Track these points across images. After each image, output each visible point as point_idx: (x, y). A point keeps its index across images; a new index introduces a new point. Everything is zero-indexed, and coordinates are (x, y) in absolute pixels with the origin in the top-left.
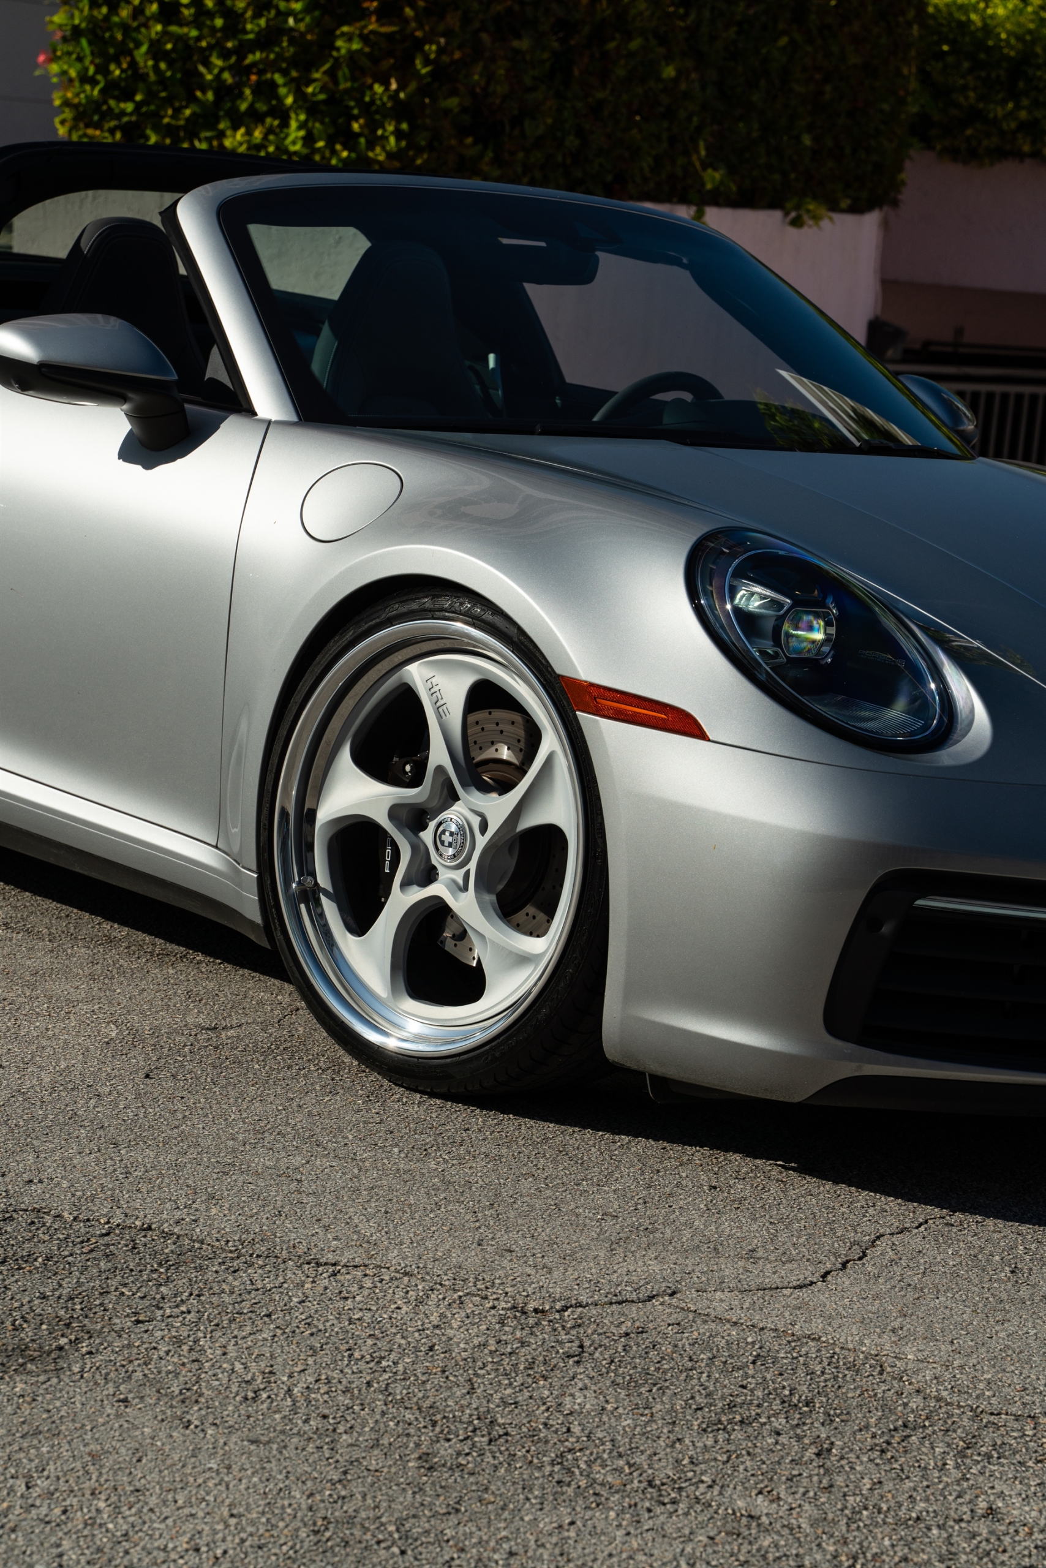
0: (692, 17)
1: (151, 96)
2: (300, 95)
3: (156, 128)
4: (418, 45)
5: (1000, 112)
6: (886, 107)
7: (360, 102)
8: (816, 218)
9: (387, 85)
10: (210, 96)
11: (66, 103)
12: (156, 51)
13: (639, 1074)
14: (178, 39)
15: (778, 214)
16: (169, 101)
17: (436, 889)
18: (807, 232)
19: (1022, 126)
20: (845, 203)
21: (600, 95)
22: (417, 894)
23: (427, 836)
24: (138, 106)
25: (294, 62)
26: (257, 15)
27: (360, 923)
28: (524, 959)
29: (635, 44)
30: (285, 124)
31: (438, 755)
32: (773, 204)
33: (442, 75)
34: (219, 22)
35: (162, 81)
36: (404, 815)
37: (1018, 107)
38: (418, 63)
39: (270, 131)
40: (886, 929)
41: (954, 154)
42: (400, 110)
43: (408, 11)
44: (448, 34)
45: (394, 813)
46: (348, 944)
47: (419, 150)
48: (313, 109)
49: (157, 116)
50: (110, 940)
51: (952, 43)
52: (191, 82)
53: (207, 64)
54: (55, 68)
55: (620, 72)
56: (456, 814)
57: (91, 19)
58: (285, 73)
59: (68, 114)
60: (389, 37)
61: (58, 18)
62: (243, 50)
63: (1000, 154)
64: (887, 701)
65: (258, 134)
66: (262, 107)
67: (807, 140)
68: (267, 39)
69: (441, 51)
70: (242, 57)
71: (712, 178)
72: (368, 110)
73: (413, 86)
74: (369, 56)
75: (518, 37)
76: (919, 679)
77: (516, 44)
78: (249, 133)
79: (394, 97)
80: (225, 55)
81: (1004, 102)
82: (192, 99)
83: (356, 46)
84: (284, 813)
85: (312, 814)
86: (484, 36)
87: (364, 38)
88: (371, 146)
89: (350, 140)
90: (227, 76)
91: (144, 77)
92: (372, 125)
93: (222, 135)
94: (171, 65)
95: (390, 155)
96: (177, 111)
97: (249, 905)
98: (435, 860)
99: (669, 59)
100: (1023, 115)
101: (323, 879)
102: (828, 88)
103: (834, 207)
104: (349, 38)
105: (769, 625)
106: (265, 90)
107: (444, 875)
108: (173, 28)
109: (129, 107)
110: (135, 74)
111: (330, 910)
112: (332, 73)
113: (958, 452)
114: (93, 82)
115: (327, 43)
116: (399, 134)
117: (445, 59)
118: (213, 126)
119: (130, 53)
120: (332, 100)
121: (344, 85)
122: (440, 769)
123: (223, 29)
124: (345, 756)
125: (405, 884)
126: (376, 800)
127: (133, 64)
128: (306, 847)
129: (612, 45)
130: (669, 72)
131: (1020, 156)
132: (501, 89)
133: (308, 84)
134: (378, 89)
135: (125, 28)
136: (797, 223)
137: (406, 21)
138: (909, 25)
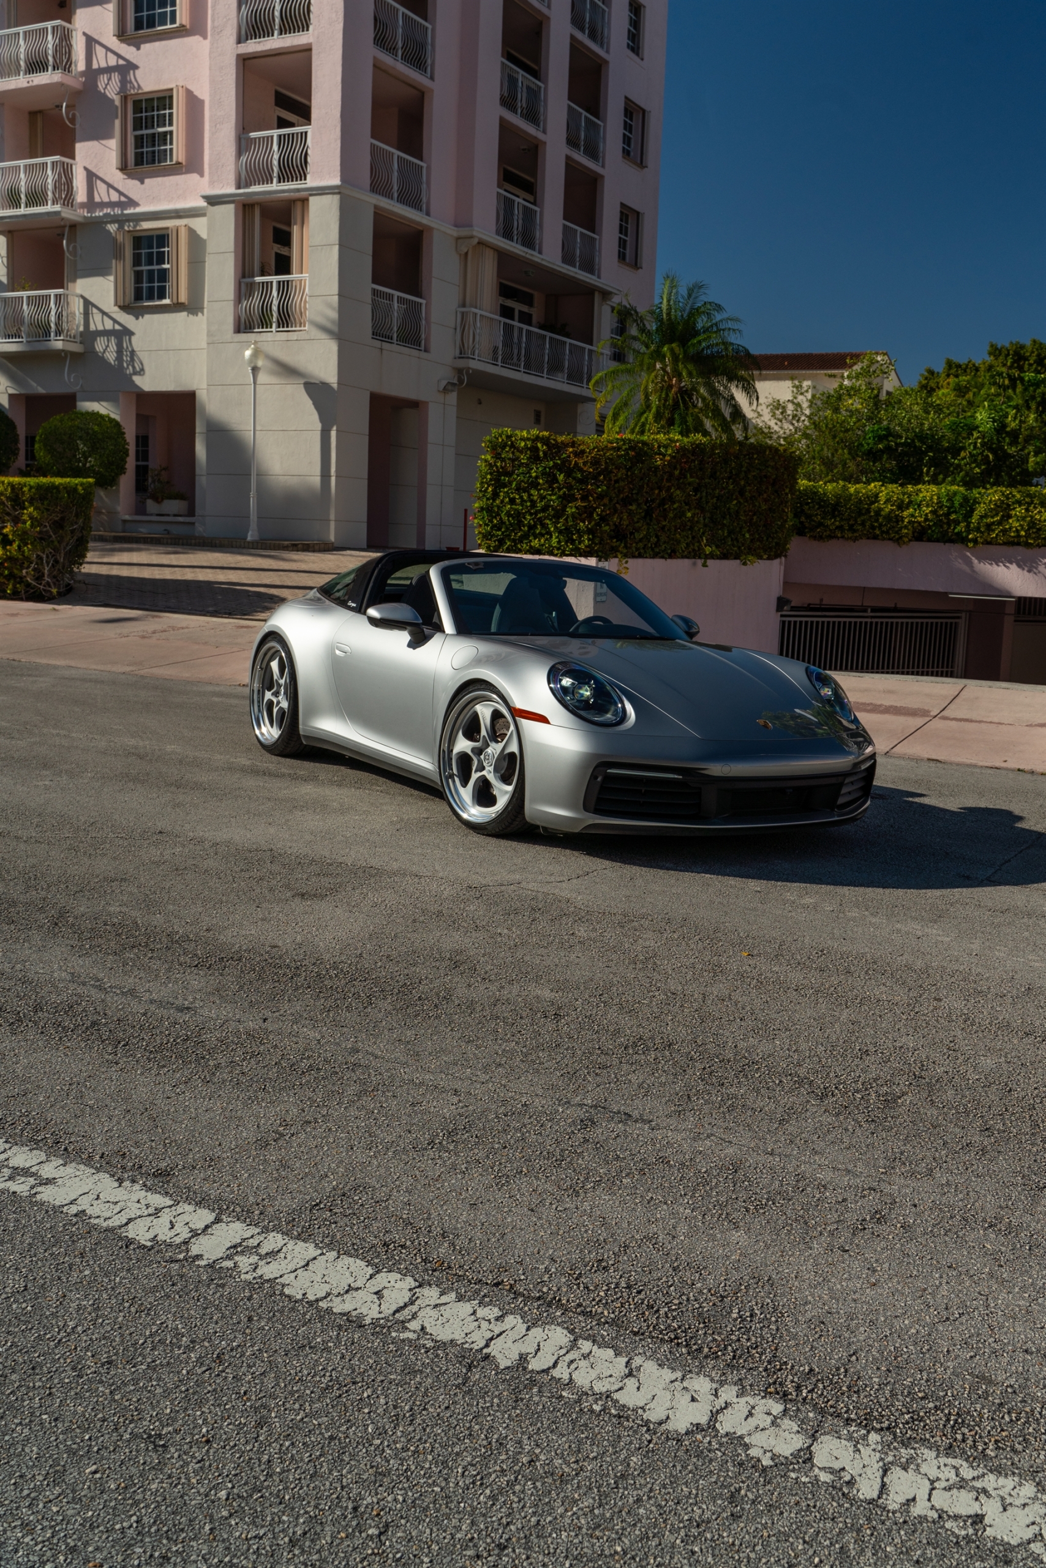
0: (699, 495)
1: (507, 529)
2: (556, 528)
3: (509, 540)
4: (595, 509)
5: (829, 523)
6: (779, 523)
7: (575, 529)
8: (752, 563)
9: (584, 523)
10: (526, 528)
11: (480, 533)
12: (508, 514)
13: (537, 827)
14: (515, 510)
15: (738, 561)
16: (513, 531)
17: (484, 773)
18: (749, 568)
19: (837, 527)
20: (765, 557)
21: (664, 523)
22: (479, 774)
23: (482, 757)
24: (503, 533)
25: (554, 516)
26: (541, 501)
27: (465, 784)
28: (506, 792)
29: (675, 506)
30: (551, 537)
31: (483, 732)
32: (736, 558)
33: (603, 519)
34: (529, 504)
35: (511, 524)
36: (476, 751)
37: (835, 521)
38: (595, 516)
39: (547, 539)
40: (599, 779)
41: (814, 538)
42: (590, 531)
43: (591, 498)
44: (604, 505)
45: (473, 750)
46: (461, 790)
47: (596, 544)
48: (560, 532)
49: (510, 535)
50: (412, 795)
51: (812, 499)
52: (520, 523)
53: (525, 518)
54: (476, 521)
55: (671, 515)
56: (489, 750)
57: (487, 504)
58: (551, 520)
59: (480, 536)
60: (585, 507)
61: (476, 505)
62: (536, 513)
63: (831, 537)
64: (607, 712)
65: (542, 541)
66: (543, 532)
67: (747, 536)
68: (545, 509)
69: (602, 511)
70: (536, 515)
71: (708, 550)
72: (578, 531)
73: (593, 523)
74: (578, 513)
75: (631, 505)
76: (616, 705)
77: (630, 507)
78: (540, 540)
79: (587, 527)
80: (531, 514)
81: (831, 519)
82: (520, 530)
83: (573, 510)
84: (444, 751)
85: (452, 751)
86: (617, 505)
87: (577, 508)
88: (580, 543)
89: (573, 542)
90: (532, 522)
91: (505, 523)
92: (580, 537)
93: (531, 541)
94: (513, 518)
95: (586, 547)
96: (516, 534)
97: (437, 779)
98: (485, 764)
99: (689, 510)
100: (837, 523)
101: (455, 771)
102: (755, 517)
103: (761, 558)
104: (571, 508)
105: (571, 690)
106: (544, 526)
107: (487, 768)
108: (514, 506)
109: (500, 533)
110: (502, 522)
111: (457, 779)
112: (566, 520)
113: (657, 635)
114: (488, 525)
115: (564, 510)
116: (589, 540)
117: (604, 513)
118: (528, 539)
119: (500, 515)
120: (566, 529)
121: (570, 523)
122: (484, 736)
123: (530, 506)
124: (460, 733)
125: (476, 771)
126: (467, 747)
127: (501, 519)
128: (450, 759)
129: (667, 506)
130: (689, 515)
131: (838, 538)
132: (626, 523)
133: (559, 523)
134: (582, 524)
135: (498, 507)
136: (745, 564)
137: (590, 501)
138: (787, 494)
